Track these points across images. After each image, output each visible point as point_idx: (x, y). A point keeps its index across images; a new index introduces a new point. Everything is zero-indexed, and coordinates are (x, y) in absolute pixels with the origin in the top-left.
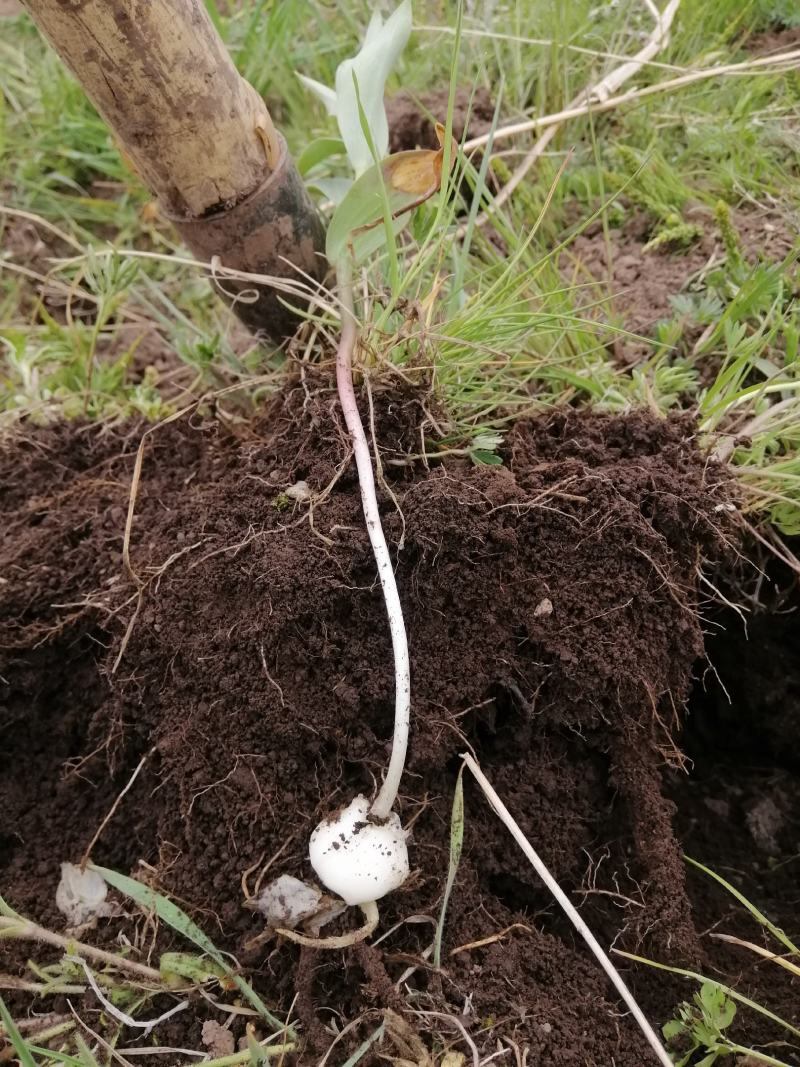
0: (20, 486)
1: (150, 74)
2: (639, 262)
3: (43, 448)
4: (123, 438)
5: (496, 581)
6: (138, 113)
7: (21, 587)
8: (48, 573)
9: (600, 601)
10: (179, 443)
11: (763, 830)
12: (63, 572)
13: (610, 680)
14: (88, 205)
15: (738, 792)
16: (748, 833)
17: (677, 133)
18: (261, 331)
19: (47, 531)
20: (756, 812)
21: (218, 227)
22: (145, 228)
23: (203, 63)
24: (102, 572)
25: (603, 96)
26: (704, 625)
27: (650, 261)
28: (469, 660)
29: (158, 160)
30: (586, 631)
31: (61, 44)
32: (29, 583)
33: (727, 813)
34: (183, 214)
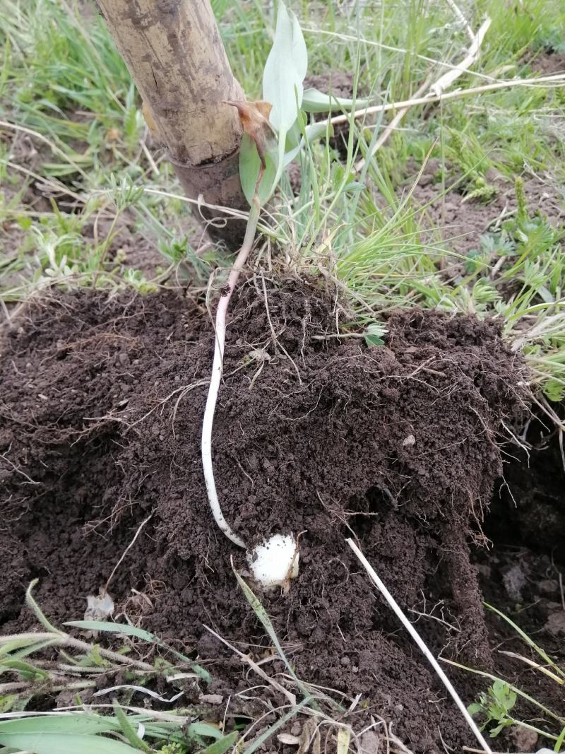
0: (50, 332)
1: (183, 74)
2: (456, 208)
3: (68, 308)
4: (124, 306)
5: (381, 422)
6: (170, 97)
7: (57, 403)
8: (76, 394)
9: (445, 438)
10: (162, 311)
11: (513, 586)
12: (85, 394)
13: (448, 489)
14: (68, 125)
15: (496, 561)
16: (503, 588)
17: (481, 118)
18: (221, 241)
19: (74, 366)
20: (509, 574)
21: (208, 173)
22: (108, 146)
23: (216, 68)
24: (115, 396)
25: (438, 92)
26: (504, 456)
27: (463, 207)
28: (358, 471)
29: (176, 127)
30: (436, 457)
31: (127, 48)
32: (62, 400)
33: (489, 574)
34: (184, 162)
